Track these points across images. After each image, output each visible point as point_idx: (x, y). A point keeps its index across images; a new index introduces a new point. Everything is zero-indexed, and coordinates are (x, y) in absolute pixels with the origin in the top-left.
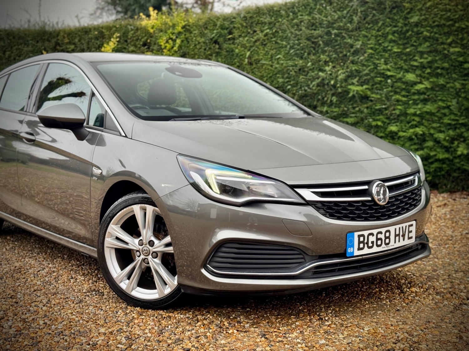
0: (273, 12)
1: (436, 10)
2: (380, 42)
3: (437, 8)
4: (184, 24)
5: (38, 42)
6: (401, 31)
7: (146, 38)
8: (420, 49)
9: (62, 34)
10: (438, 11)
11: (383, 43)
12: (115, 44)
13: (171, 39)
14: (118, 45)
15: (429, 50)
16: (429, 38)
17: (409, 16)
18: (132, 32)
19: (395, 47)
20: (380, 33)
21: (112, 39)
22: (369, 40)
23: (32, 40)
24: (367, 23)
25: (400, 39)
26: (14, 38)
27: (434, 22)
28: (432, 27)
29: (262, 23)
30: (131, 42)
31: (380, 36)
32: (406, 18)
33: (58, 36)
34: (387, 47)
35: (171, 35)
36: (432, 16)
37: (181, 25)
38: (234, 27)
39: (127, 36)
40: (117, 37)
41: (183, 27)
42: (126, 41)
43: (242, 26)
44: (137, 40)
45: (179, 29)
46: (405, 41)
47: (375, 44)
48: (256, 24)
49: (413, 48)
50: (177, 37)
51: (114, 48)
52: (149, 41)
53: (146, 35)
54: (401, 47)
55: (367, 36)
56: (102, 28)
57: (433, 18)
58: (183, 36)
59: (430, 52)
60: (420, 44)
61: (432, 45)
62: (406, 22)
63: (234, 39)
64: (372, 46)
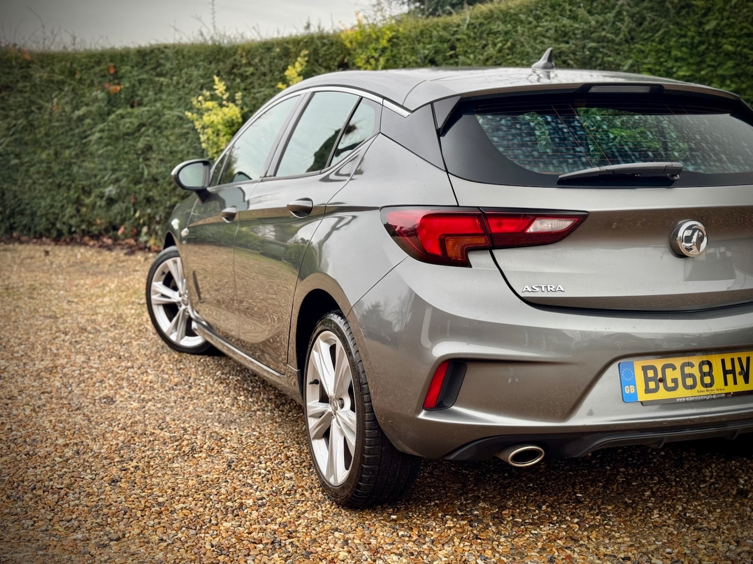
0: (510, 16)
1: (745, 10)
2: (662, 60)
3: (748, 7)
4: (391, 35)
5: (210, 63)
6: (692, 44)
7: (342, 56)
8: (720, 72)
9: (240, 51)
10: (748, 12)
11: (666, 61)
12: (302, 65)
13: (373, 57)
14: (307, 66)
15: (733, 72)
16: (735, 53)
17: (704, 20)
18: (325, 48)
19: (685, 68)
20: (662, 47)
21: (299, 59)
22: (646, 57)
23: (203, 61)
24: (643, 31)
25: (692, 55)
26: (183, 57)
27: (741, 29)
28: (739, 37)
29: (495, 33)
30: (323, 62)
31: (663, 51)
32: (701, 24)
33: (235, 53)
34: (672, 67)
35: (373, 51)
36: (740, 19)
37: (386, 37)
38: (458, 40)
39: (318, 54)
40: (305, 56)
41: (389, 41)
42: (317, 61)
43: (469, 37)
44: (331, 59)
45: (384, 43)
46: (698, 59)
47: (655, 64)
48: (488, 34)
49: (710, 69)
50: (380, 56)
51: (301, 71)
52: (346, 60)
53: (341, 53)
54: (694, 67)
55: (643, 52)
56: (288, 42)
57: (740, 23)
58: (388, 53)
59: (736, 75)
60: (720, 64)
61: (738, 65)
62: (700, 30)
63: (456, 56)
64: (649, 66)
